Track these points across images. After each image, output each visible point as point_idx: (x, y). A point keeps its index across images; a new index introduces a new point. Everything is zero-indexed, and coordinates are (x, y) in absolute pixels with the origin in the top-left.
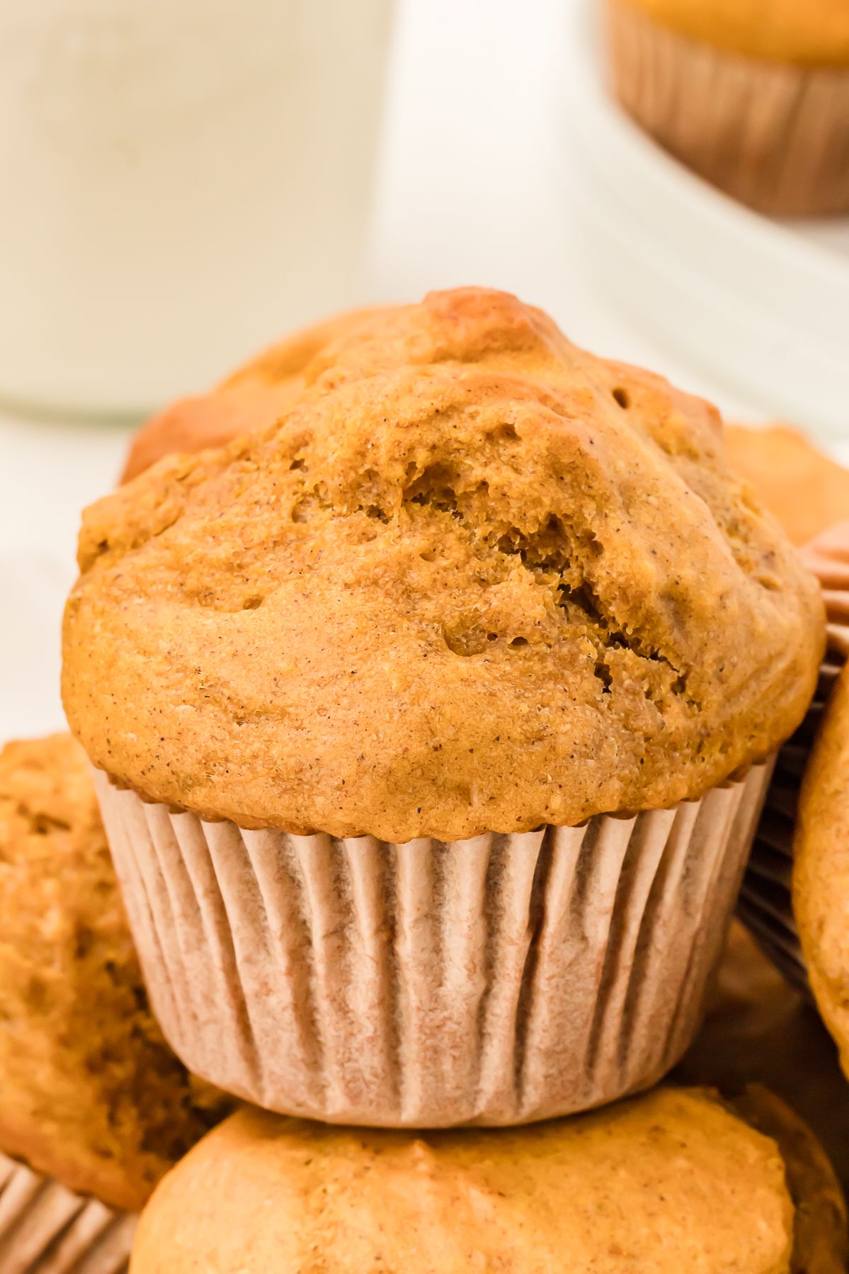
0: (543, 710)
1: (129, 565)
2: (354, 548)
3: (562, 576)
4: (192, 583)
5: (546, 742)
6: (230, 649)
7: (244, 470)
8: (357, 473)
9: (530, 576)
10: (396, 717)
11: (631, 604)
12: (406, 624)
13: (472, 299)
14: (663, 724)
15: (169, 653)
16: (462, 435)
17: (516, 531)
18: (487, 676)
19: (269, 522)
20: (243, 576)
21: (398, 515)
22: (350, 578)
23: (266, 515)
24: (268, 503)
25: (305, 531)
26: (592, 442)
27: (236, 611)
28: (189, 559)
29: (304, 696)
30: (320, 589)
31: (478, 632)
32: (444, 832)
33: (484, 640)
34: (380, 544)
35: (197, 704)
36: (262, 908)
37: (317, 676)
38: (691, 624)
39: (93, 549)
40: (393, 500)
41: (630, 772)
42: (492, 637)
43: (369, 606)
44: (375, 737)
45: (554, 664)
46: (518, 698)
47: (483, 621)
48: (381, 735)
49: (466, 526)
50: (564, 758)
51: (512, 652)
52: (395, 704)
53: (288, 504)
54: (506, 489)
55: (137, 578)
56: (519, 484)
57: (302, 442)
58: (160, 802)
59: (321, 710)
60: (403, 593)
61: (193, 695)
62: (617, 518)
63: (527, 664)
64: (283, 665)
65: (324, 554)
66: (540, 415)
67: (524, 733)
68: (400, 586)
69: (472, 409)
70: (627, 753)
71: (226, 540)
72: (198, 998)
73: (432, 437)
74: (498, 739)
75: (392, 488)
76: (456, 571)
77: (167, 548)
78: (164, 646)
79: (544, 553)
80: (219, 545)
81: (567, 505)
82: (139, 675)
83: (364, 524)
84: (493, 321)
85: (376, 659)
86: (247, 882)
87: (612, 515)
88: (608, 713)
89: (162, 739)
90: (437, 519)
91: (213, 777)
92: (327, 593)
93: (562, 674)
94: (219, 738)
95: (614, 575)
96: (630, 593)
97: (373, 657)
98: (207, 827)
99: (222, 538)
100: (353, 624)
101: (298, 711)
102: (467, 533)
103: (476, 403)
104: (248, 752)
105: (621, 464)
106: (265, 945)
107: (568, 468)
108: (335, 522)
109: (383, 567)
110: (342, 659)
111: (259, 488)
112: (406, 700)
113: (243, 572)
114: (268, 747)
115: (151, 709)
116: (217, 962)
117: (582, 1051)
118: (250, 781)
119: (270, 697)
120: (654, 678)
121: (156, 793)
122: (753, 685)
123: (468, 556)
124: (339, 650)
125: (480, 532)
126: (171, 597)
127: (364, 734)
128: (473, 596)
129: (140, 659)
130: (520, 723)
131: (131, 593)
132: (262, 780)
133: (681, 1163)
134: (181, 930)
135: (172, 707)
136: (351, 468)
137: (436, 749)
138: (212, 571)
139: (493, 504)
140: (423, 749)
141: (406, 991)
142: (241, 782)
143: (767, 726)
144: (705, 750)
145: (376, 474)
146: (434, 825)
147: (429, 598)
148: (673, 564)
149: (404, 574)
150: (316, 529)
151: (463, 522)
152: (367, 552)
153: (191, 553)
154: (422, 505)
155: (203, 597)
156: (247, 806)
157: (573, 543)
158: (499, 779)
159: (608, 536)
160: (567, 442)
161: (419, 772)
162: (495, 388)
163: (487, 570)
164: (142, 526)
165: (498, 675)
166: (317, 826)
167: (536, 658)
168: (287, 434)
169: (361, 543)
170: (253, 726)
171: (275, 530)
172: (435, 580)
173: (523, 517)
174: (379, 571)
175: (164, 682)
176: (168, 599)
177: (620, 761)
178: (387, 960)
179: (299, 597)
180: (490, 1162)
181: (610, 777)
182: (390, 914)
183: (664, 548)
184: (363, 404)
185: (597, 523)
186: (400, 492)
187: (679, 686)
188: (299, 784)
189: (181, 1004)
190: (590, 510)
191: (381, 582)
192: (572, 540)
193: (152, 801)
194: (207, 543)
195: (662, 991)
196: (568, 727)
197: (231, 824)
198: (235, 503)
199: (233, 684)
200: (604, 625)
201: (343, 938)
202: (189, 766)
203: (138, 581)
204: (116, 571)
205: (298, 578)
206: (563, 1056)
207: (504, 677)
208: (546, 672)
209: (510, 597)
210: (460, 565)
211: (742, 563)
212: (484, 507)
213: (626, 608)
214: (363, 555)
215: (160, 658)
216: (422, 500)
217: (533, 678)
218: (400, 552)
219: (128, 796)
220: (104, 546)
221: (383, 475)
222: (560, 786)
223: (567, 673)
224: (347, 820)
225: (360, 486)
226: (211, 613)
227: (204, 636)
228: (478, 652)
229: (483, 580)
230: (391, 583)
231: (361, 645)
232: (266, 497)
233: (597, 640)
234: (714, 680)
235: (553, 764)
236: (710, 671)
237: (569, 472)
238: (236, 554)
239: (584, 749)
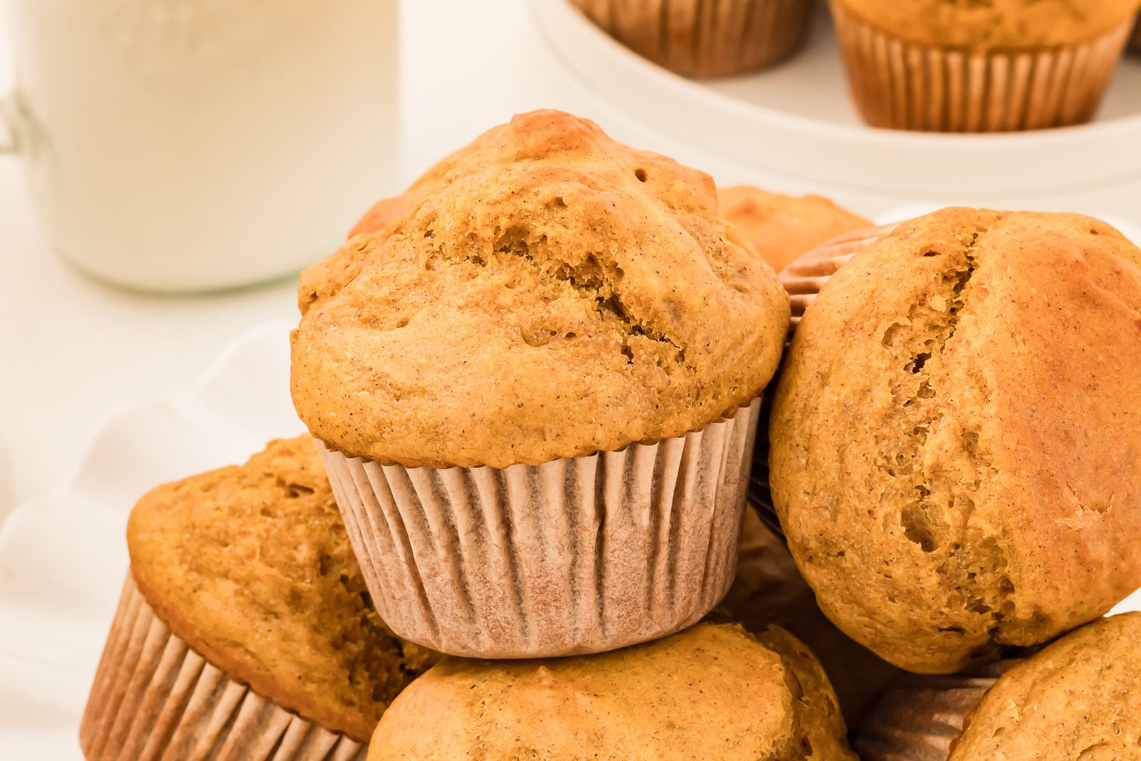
0: (587, 377)
1: (326, 307)
2: (464, 283)
3: (598, 292)
4: (365, 315)
5: (590, 397)
6: (389, 354)
7: (398, 240)
8: (464, 236)
9: (576, 293)
10: (493, 388)
11: (644, 306)
12: (497, 329)
13: (539, 117)
14: (670, 381)
15: (352, 359)
16: (529, 207)
17: (567, 265)
18: (550, 358)
19: (412, 271)
20: (396, 307)
21: (491, 260)
22: (461, 302)
23: (410, 267)
24: (411, 260)
25: (434, 275)
26: (614, 205)
27: (393, 329)
28: (363, 299)
29: (436, 380)
30: (443, 312)
31: (544, 331)
32: (530, 459)
33: (547, 336)
34: (480, 280)
35: (371, 390)
36: (426, 520)
37: (443, 366)
38: (685, 317)
39: (308, 299)
40: (488, 251)
41: (649, 414)
42: (553, 333)
43: (473, 321)
44: (481, 402)
45: (594, 348)
46: (571, 370)
47: (547, 324)
48: (484, 400)
49: (534, 265)
50: (602, 407)
51: (565, 342)
52: (492, 379)
53: (423, 259)
54: (558, 239)
55: (333, 314)
56: (566, 235)
57: (432, 219)
58: (357, 456)
59: (447, 387)
60: (495, 310)
61: (369, 385)
62: (632, 252)
63: (576, 349)
64: (422, 361)
65: (446, 289)
66: (579, 190)
67: (575, 392)
68: (493, 306)
69: (536, 190)
70: (645, 402)
71: (385, 285)
72: (393, 583)
73: (510, 209)
74: (558, 397)
75: (486, 244)
76: (528, 293)
77: (350, 294)
78: (349, 355)
79: (586, 278)
80: (381, 288)
81: (598, 247)
82: (335, 375)
83: (470, 268)
84: (553, 132)
85: (479, 353)
86: (415, 504)
87: (629, 250)
88: (631, 377)
89: (351, 414)
90: (516, 261)
91: (384, 435)
92: (447, 313)
93: (599, 354)
94: (386, 410)
95: (631, 288)
96: (642, 299)
97: (477, 351)
98: (387, 470)
99: (383, 284)
100: (463, 332)
101: (432, 389)
102: (535, 269)
103: (538, 186)
104: (404, 417)
105: (635, 218)
106: (431, 544)
107: (599, 223)
108: (452, 268)
109: (482, 294)
110: (458, 354)
111: (405, 251)
112: (499, 377)
113: (396, 305)
114: (416, 413)
115: (343, 396)
116: (402, 558)
117: (641, 599)
118: (407, 436)
119: (415, 381)
120: (662, 352)
121: (351, 449)
122: (732, 354)
123: (537, 284)
124: (456, 348)
125: (543, 268)
126: (353, 324)
127: (474, 400)
128: (539, 309)
129: (335, 365)
130: (572, 386)
131: (329, 324)
132: (413, 435)
133: (715, 669)
134: (378, 539)
135: (356, 393)
136: (460, 233)
137: (519, 406)
138: (378, 305)
139: (551, 249)
140: (511, 407)
141: (521, 566)
142: (401, 437)
143: (745, 379)
144: (701, 398)
145: (476, 235)
146: (523, 454)
147: (512, 312)
148: (671, 279)
149: (495, 298)
150: (441, 273)
151: (533, 262)
152: (472, 286)
153: (364, 295)
154: (506, 253)
155: (373, 322)
156: (407, 452)
157: (604, 270)
158: (561, 423)
159: (626, 264)
160: (597, 206)
161: (510, 422)
162: (551, 175)
163: (549, 291)
164: (336, 281)
165: (557, 357)
166: (451, 461)
167: (582, 345)
168: (421, 215)
169: (469, 280)
170: (406, 400)
171: (415, 276)
172: (515, 300)
173: (570, 256)
174: (479, 297)
175: (350, 378)
176: (351, 326)
177: (641, 407)
178: (508, 547)
179: (430, 317)
180: (590, 677)
181: (635, 418)
182: (506, 516)
183: (664, 269)
184: (466, 192)
185: (618, 256)
186: (491, 245)
187: (681, 356)
188: (436, 435)
189: (384, 590)
190: (614, 248)
191: (481, 304)
192: (603, 268)
193: (351, 456)
194: (374, 288)
195: (692, 558)
196: (604, 386)
197: (401, 466)
198: (391, 261)
199: (392, 375)
200: (627, 321)
201: (479, 535)
202: (369, 429)
203: (333, 316)
204: (320, 311)
205: (429, 306)
206: (628, 603)
207: (561, 358)
208: (588, 353)
209: (563, 307)
210: (531, 289)
211: (723, 276)
212: (546, 251)
213: (641, 309)
214: (470, 288)
215: (347, 363)
216: (506, 250)
217: (580, 358)
218: (492, 284)
219: (338, 454)
220: (314, 296)
221: (480, 236)
222: (601, 425)
223: (602, 353)
224: (469, 456)
225: (467, 244)
226: (378, 332)
227: (374, 347)
228: (544, 344)
229: (546, 298)
230: (487, 304)
231: (469, 344)
232: (410, 256)
233: (623, 331)
234: (704, 352)
235: (595, 411)
236: (700, 346)
237: (599, 225)
238: (391, 294)
239: (616, 400)
